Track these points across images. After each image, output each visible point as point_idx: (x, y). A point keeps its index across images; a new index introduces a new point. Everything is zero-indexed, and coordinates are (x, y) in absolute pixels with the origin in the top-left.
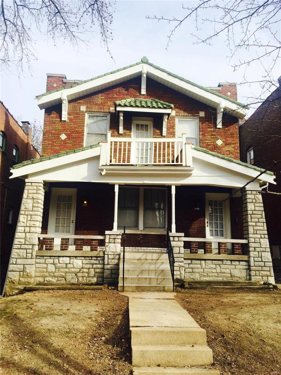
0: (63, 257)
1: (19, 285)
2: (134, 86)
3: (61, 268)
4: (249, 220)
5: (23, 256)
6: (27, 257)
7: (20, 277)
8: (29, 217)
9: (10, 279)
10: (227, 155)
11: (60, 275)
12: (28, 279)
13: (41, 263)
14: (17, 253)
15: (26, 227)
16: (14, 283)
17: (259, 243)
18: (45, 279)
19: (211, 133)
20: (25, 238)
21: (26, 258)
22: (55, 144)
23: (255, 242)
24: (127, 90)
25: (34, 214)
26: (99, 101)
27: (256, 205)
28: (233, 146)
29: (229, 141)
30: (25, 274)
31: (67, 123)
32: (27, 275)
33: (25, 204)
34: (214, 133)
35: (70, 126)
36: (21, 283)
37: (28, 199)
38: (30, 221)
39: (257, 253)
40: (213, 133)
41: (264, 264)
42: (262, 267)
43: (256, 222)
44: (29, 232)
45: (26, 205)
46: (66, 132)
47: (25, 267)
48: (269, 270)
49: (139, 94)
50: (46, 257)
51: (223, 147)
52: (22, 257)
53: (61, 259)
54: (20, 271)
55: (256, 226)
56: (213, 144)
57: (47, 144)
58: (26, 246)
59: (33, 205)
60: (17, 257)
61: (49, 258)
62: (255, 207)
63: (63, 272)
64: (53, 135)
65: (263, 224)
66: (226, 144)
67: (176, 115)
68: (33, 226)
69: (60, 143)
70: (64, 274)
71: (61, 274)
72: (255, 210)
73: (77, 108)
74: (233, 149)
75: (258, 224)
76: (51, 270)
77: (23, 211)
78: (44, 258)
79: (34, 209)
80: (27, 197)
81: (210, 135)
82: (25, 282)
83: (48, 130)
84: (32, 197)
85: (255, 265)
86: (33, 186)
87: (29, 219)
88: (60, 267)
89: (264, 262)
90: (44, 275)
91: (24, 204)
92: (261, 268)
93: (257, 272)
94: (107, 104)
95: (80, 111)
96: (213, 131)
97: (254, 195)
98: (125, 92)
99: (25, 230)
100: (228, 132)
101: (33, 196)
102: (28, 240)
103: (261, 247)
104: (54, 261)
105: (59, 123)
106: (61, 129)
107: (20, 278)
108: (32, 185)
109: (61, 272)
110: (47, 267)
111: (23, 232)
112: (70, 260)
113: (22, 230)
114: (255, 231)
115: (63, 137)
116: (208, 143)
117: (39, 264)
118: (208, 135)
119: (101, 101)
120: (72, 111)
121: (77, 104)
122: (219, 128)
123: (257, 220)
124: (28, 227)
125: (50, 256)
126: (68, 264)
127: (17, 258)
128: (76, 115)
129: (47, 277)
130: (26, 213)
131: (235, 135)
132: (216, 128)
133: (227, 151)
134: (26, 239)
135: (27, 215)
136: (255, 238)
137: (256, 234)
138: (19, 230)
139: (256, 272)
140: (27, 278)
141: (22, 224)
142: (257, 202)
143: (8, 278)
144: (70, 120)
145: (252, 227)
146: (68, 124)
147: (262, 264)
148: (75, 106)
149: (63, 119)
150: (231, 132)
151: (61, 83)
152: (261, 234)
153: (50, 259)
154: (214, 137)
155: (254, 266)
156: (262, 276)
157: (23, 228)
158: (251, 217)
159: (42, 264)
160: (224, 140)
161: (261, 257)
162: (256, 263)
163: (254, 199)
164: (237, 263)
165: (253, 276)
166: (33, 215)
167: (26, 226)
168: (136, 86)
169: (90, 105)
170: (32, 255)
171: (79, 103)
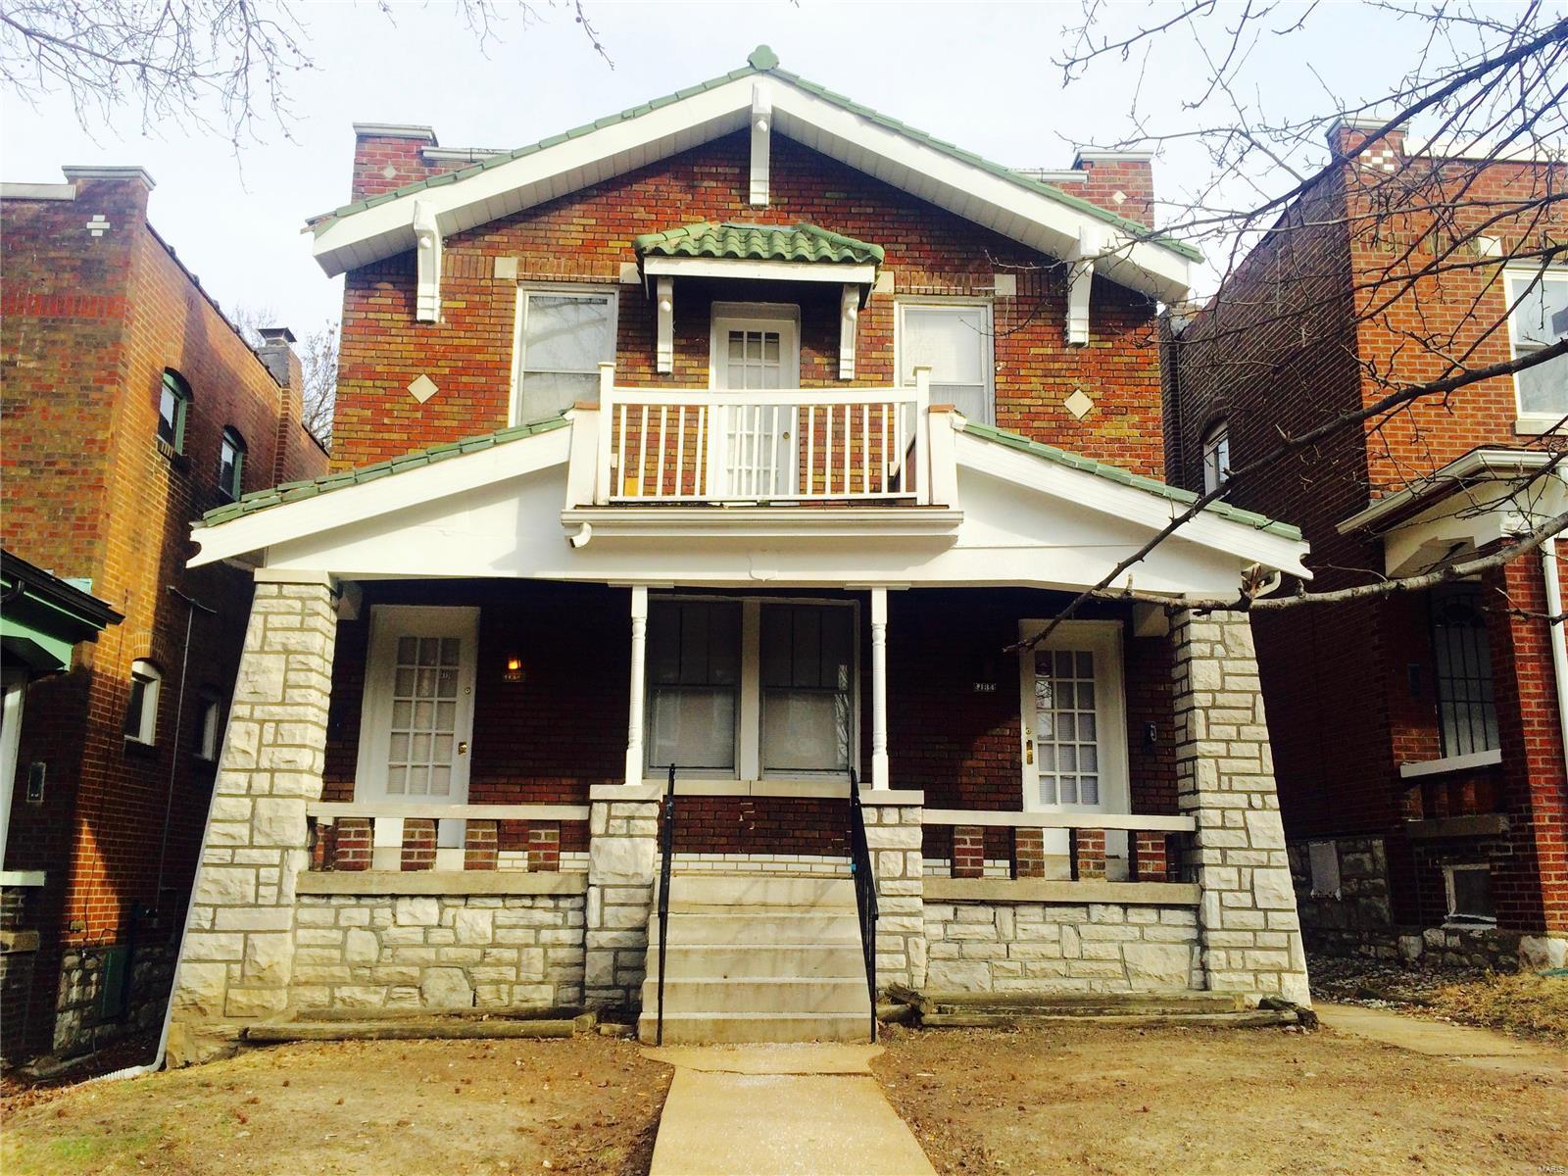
0: (412, 896)
1: (225, 1019)
2: (720, 170)
3: (402, 946)
4: (1200, 732)
5: (244, 897)
6: (260, 901)
7: (228, 986)
8: (270, 728)
9: (186, 997)
10: (1110, 456)
11: (398, 978)
12: (261, 995)
13: (317, 927)
14: (215, 881)
15: (254, 774)
16: (202, 1011)
17: (1242, 828)
18: (337, 993)
19: (1042, 366)
20: (252, 820)
21: (256, 905)
22: (386, 421)
23: (1223, 827)
24: (691, 188)
25: (291, 715)
26: (574, 235)
27: (1229, 666)
28: (1137, 418)
29: (1118, 397)
30: (249, 972)
31: (440, 330)
32: (260, 978)
33: (254, 673)
34: (1057, 366)
35: (450, 342)
36: (236, 1013)
37: (266, 653)
38: (275, 744)
39: (1232, 873)
40: (1051, 365)
41: (1263, 922)
42: (1254, 931)
43: (1228, 742)
44: (270, 795)
45: (256, 678)
46: (436, 370)
47: (249, 942)
48: (1286, 945)
49: (740, 206)
50: (342, 901)
51: (1097, 423)
52: (239, 903)
53: (403, 905)
54: (228, 962)
55: (1228, 757)
56: (1051, 410)
57: (355, 419)
58: (256, 855)
59: (286, 680)
60: (217, 900)
61: (353, 901)
62: (1224, 675)
63: (414, 964)
64: (378, 383)
65: (1260, 751)
66: (1107, 411)
67: (895, 293)
68: (283, 766)
69: (408, 414)
70: (415, 972)
71: (404, 969)
72: (1223, 690)
73: (481, 266)
74: (1136, 432)
75: (1237, 749)
76: (361, 953)
77: (242, 703)
78: (334, 901)
79: (291, 698)
80: (262, 647)
81: (1039, 373)
82: (251, 1008)
83: (360, 360)
84: (284, 644)
85: (1225, 926)
86: (285, 597)
87: (268, 738)
88: (401, 942)
89: (1266, 910)
90: (333, 976)
91: (247, 673)
92: (1249, 936)
93: (1236, 955)
94: (607, 250)
95: (492, 278)
96: (1054, 358)
97: (1221, 625)
98: (679, 196)
99: (250, 786)
100: (1116, 359)
101: (284, 640)
102: (265, 827)
103: (1250, 848)
104: (372, 918)
105: (404, 332)
106: (414, 355)
107: (230, 991)
108: (281, 596)
109: (406, 963)
110: (344, 942)
111: (244, 792)
112: (441, 913)
113: (238, 786)
114: (1225, 779)
115: (423, 389)
116: (1029, 406)
117: (312, 930)
118: (1031, 372)
119: (583, 236)
120: (458, 281)
121: (479, 252)
122: (1079, 345)
123: (1232, 731)
124: (265, 770)
125: (358, 896)
126: (433, 927)
127: (215, 907)
128: (477, 298)
129: (345, 984)
130: (258, 713)
131: (1146, 374)
132: (1065, 344)
133: (1112, 441)
134: (256, 823)
135: (262, 722)
136: (1223, 809)
137: (1230, 791)
138: (228, 787)
139: (1232, 952)
140: (259, 989)
141: (240, 761)
142: (1232, 655)
143: (180, 992)
144: (453, 317)
145: (1213, 761)
146: (445, 334)
147: (1255, 919)
148: (474, 259)
149: (421, 315)
150: (1126, 359)
151: (415, 162)
152: (1249, 793)
153: (358, 906)
154: (1058, 380)
155: (1223, 929)
156: (1256, 972)
157: (242, 779)
158: (1207, 718)
159: (324, 928)
160: (1098, 394)
161: (1252, 891)
162: (1230, 916)
163: (1218, 642)
164: (1150, 915)
165: (1219, 971)
166: (288, 721)
167: (258, 770)
168: (727, 170)
169: (534, 254)
170: (280, 892)
171: (491, 246)
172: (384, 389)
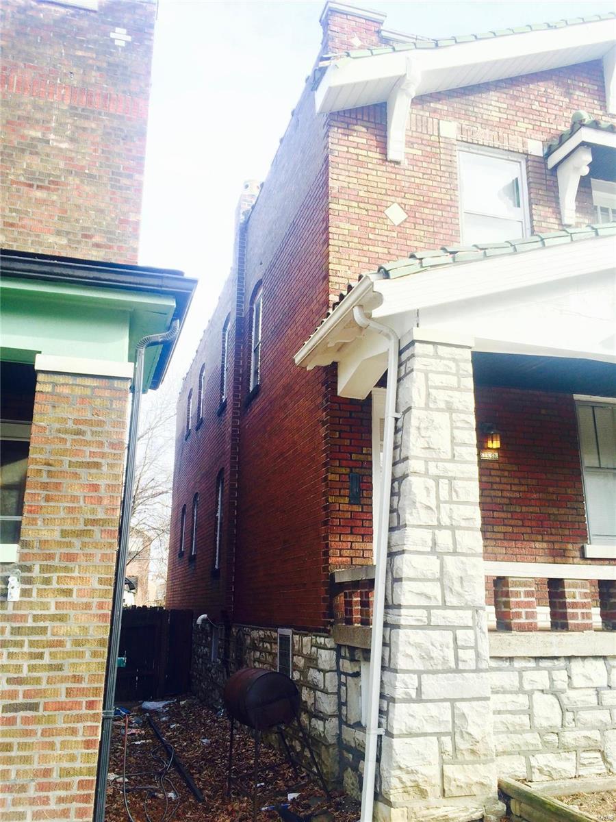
0: (584, 658)
1: (444, 801)
2: (585, 85)
3: (583, 709)
5: (445, 661)
6: (461, 666)
7: (443, 762)
8: (444, 484)
9: (405, 777)
11: (583, 742)
13: (505, 692)
14: (418, 646)
15: (437, 532)
16: (423, 794)
18: (534, 763)
20: (441, 578)
21: (457, 671)
22: (371, 236)
24: (568, 94)
25: (463, 473)
26: (494, 113)
30: (463, 745)
31: (404, 170)
32: (473, 752)
33: (427, 428)
35: (412, 180)
36: (455, 792)
37: (431, 409)
38: (451, 502)
44: (455, 553)
45: (429, 433)
46: (404, 201)
47: (456, 711)
49: (601, 113)
50: (523, 664)
52: (440, 667)
53: (576, 666)
54: (438, 735)
57: (346, 232)
58: (452, 617)
59: (453, 438)
60: (419, 666)
61: (532, 664)
63: (593, 728)
64: (362, 205)
68: (463, 524)
69: (387, 233)
70: (595, 735)
71: (587, 733)
73: (430, 125)
76: (548, 718)
77: (417, 458)
78: (517, 664)
79: (461, 455)
80: (427, 404)
82: (469, 785)
83: (345, 185)
84: (447, 402)
86: (441, 358)
87: (444, 494)
88: (580, 705)
90: (527, 744)
91: (419, 428)
94: (516, 128)
95: (439, 136)
98: (562, 98)
99: (435, 543)
101: (448, 399)
102: (457, 587)
104: (552, 680)
105: (378, 167)
106: (387, 186)
107: (445, 767)
108: (437, 356)
109: (586, 726)
110: (531, 707)
111: (429, 550)
112: (609, 674)
113: (424, 543)
115: (396, 214)
117: (500, 696)
119: (500, 115)
120: (415, 134)
121: (427, 114)
124: (446, 527)
125: (537, 659)
126: (604, 688)
127: (419, 673)
128: (429, 149)
129: (539, 752)
130: (433, 470)
134: (446, 582)
135: (437, 479)
138: (415, 544)
140: (473, 763)
141: (425, 517)
143: (398, 772)
144: (413, 160)
146: (408, 173)
148: (424, 119)
149: (391, 156)
151: (375, 38)
153: (538, 668)
157: (427, 535)
159: (511, 692)
166: (460, 479)
167: (440, 526)
168: (590, 86)
169: (467, 122)
170: (478, 655)
171: (435, 111)
172: (367, 210)
